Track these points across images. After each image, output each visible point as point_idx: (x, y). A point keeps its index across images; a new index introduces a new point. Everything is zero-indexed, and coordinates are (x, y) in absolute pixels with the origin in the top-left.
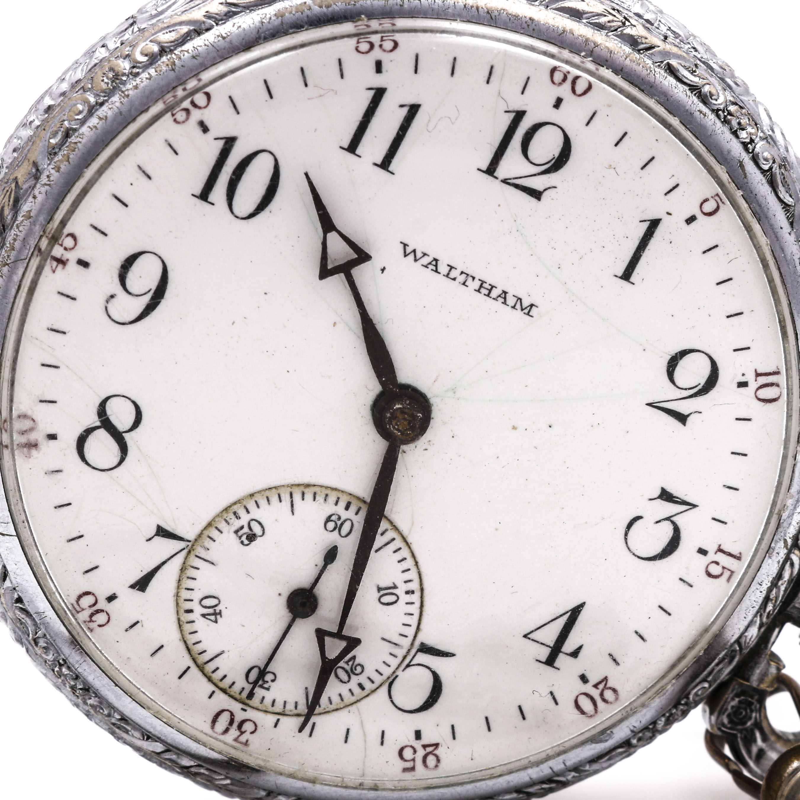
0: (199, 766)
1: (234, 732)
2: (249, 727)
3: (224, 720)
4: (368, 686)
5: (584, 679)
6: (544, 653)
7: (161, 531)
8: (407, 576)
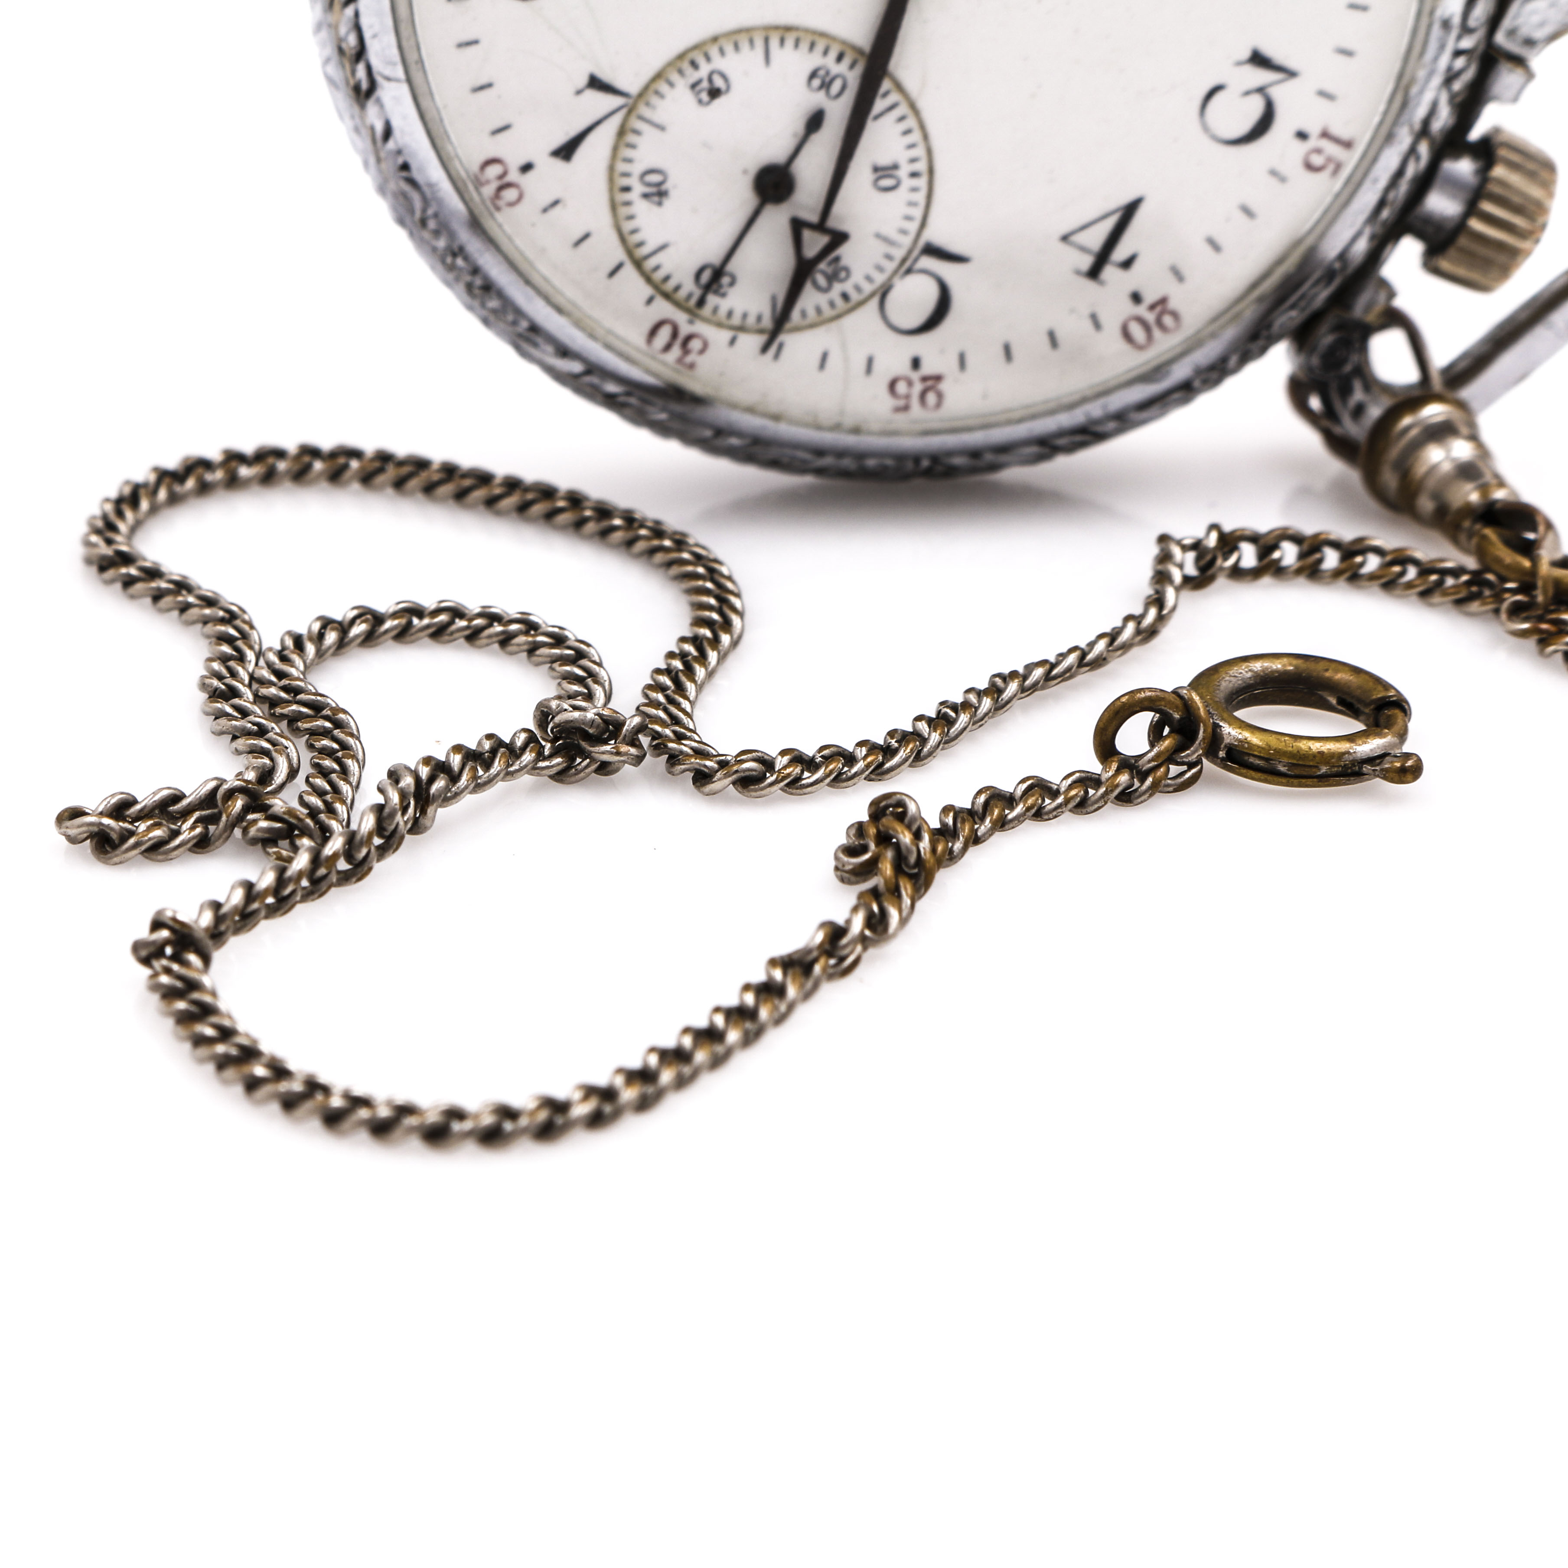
0: (628, 394)
1: (676, 351)
2: (695, 344)
3: (664, 334)
4: (855, 297)
5: (1136, 298)
6: (1086, 262)
7: (596, 83)
8: (914, 153)
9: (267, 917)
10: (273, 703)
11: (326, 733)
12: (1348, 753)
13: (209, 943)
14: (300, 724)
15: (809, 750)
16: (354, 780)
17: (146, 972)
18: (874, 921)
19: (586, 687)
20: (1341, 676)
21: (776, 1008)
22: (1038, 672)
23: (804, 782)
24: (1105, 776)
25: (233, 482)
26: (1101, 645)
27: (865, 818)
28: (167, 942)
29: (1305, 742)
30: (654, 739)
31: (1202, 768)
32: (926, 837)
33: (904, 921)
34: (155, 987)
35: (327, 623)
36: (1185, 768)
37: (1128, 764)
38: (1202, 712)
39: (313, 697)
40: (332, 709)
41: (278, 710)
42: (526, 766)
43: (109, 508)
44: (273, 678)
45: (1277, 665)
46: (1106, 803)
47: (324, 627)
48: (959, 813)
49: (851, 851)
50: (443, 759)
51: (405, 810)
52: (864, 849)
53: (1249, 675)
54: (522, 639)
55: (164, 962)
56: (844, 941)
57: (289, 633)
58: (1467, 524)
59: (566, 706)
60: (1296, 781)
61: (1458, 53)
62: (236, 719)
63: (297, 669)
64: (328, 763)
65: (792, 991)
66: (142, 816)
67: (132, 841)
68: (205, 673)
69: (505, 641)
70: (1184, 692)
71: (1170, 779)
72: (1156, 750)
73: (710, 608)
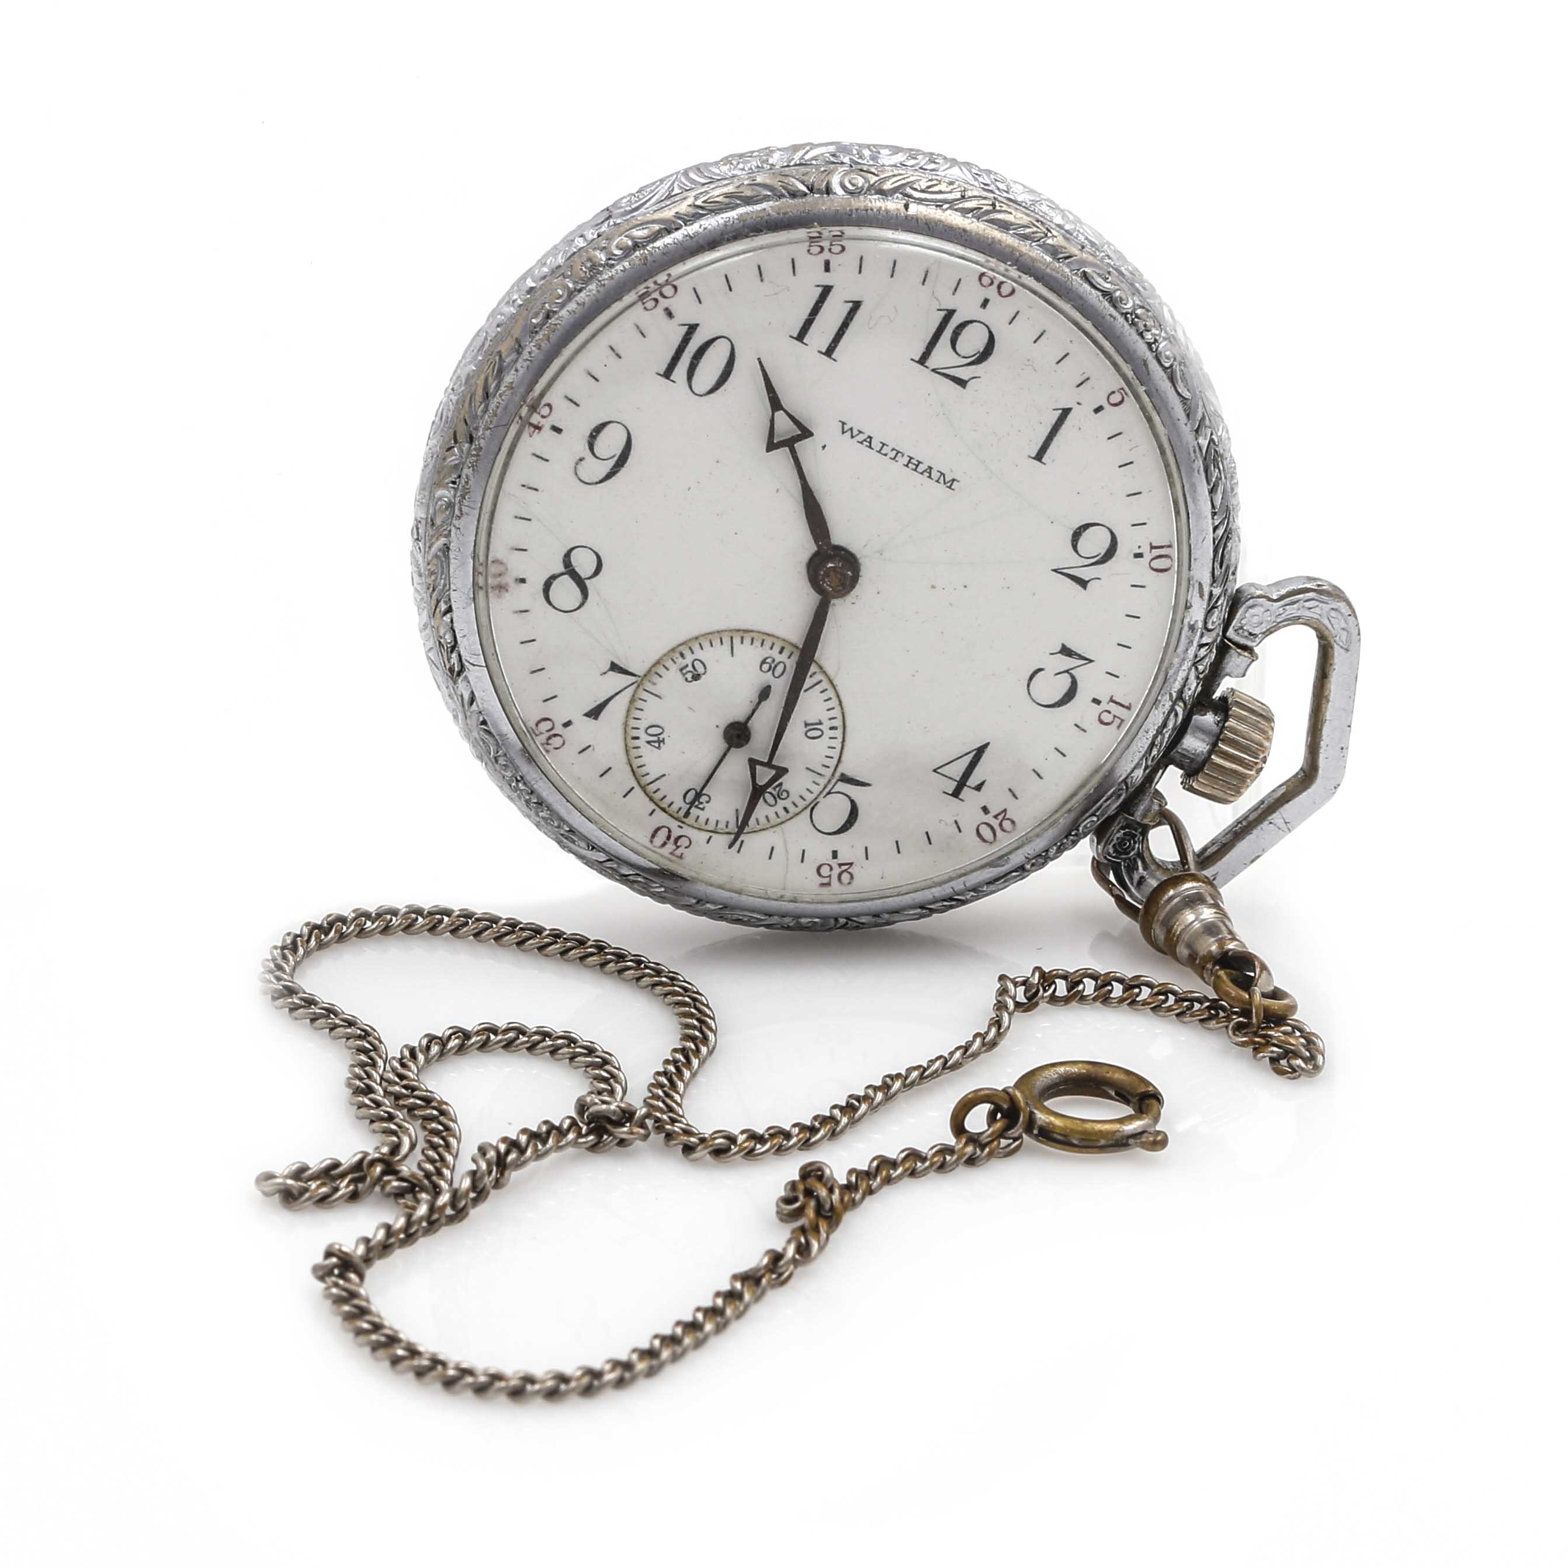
0: (637, 874)
1: (670, 846)
2: (683, 842)
3: (662, 835)
4: (793, 810)
5: (985, 810)
6: (951, 786)
7: (614, 667)
8: (832, 714)
9: (400, 1247)
10: (398, 1097)
11: (433, 1119)
12: (1119, 1131)
13: (363, 1265)
14: (416, 1112)
15: (760, 1130)
16: (454, 1152)
17: (322, 1285)
18: (802, 1249)
19: (610, 1085)
20: (1118, 1076)
21: (736, 1308)
22: (915, 1074)
23: (757, 1152)
24: (957, 1148)
25: (362, 933)
26: (958, 1055)
27: (797, 1178)
28: (335, 1266)
29: (1090, 1124)
30: (656, 1122)
31: (1022, 1142)
32: (837, 1191)
33: (821, 1248)
34: (328, 1295)
35: (432, 1038)
36: (1011, 1141)
37: (973, 1139)
38: (1022, 1104)
39: (425, 1093)
40: (438, 1102)
41: (401, 1102)
42: (570, 1142)
43: (277, 953)
44: (397, 1079)
45: (1075, 1069)
46: (957, 1165)
47: (430, 1042)
48: (859, 1174)
49: (788, 1201)
50: (514, 1138)
51: (490, 1172)
52: (795, 1200)
53: (1056, 1076)
54: (566, 1050)
55: (334, 1279)
56: (782, 1263)
57: (406, 1046)
58: (1209, 966)
59: (597, 1101)
60: (1084, 1150)
61: (1201, 646)
62: (372, 1108)
63: (413, 1072)
64: (436, 1140)
65: (747, 1297)
66: (313, 1178)
67: (307, 1195)
68: (350, 1075)
69: (554, 1051)
70: (1010, 1090)
71: (1002, 1148)
72: (991, 1129)
73: (694, 1027)
